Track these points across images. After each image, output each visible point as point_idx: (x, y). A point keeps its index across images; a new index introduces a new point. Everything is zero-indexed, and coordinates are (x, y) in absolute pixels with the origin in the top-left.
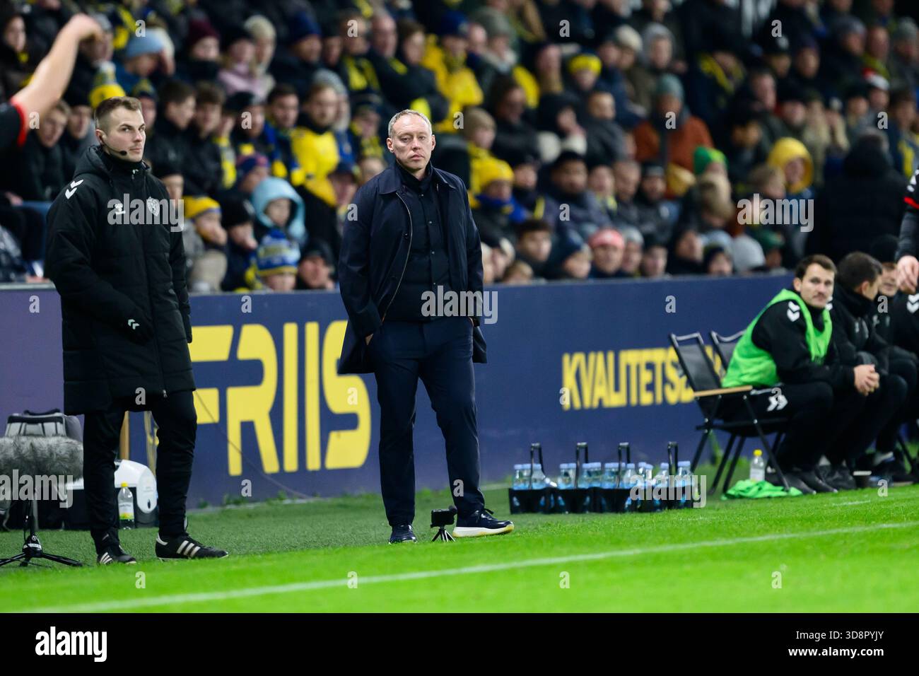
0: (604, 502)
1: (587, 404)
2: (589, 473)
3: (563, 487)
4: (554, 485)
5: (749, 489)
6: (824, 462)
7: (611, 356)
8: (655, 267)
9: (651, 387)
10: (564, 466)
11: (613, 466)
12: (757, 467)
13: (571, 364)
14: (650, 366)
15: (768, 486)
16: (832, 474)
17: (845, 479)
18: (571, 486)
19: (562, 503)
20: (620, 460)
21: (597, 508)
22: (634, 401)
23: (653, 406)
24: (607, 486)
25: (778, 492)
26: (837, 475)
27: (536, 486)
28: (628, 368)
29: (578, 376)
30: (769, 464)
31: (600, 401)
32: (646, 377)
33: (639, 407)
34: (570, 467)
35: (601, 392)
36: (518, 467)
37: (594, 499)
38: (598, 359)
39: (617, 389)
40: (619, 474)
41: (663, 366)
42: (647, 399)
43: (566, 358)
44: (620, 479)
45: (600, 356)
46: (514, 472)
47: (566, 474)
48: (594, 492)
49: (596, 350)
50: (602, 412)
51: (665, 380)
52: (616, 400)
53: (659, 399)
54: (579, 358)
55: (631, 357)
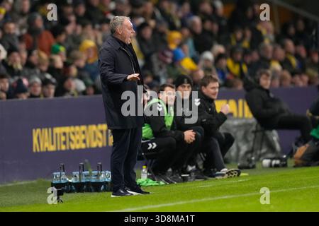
0: (91, 187)
1: (42, 150)
2: (86, 176)
3: (74, 182)
4: (70, 181)
5: (143, 182)
6: (170, 170)
7: (50, 130)
8: (49, 93)
9: (65, 143)
10: (74, 173)
11: (95, 172)
12: (144, 173)
13: (36, 133)
14: (64, 134)
15: (150, 181)
16: (172, 175)
17: (177, 178)
18: (78, 181)
19: (74, 189)
20: (98, 170)
21: (89, 190)
22: (59, 149)
23: (66, 151)
24: (93, 181)
25: (155, 183)
26: (174, 176)
27: (63, 182)
28: (56, 134)
29: (38, 138)
30: (148, 171)
31: (47, 148)
32: (63, 138)
33: (61, 151)
34: (77, 173)
35: (47, 145)
36: (55, 173)
37: (87, 186)
38: (45, 131)
39: (53, 144)
40: (98, 176)
41: (69, 134)
42: (63, 148)
43: (34, 130)
44: (98, 178)
45: (46, 130)
46: (53, 176)
47: (76, 176)
48: (88, 183)
49: (45, 128)
50: (47, 153)
51: (70, 140)
52: (52, 148)
53: (68, 148)
54: (38, 130)
55: (58, 130)
